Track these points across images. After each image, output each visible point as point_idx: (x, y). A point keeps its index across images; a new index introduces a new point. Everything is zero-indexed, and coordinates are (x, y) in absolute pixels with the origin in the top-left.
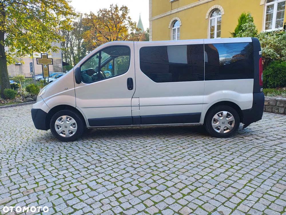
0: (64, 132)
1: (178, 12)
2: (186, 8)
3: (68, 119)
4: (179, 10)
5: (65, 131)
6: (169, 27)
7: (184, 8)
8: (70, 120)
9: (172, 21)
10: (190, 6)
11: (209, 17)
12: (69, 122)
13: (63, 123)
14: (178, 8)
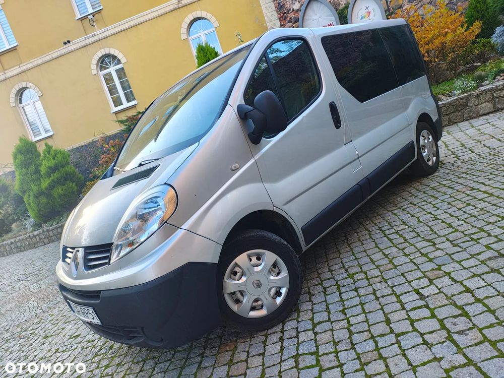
0: (260, 303)
1: (24, 72)
2: (39, 62)
3: (254, 259)
4: (23, 68)
5: (262, 297)
6: (12, 104)
7: (35, 63)
8: (259, 259)
9: (14, 91)
10: (48, 58)
11: (98, 71)
12: (260, 268)
13: (244, 279)
14: (21, 66)
